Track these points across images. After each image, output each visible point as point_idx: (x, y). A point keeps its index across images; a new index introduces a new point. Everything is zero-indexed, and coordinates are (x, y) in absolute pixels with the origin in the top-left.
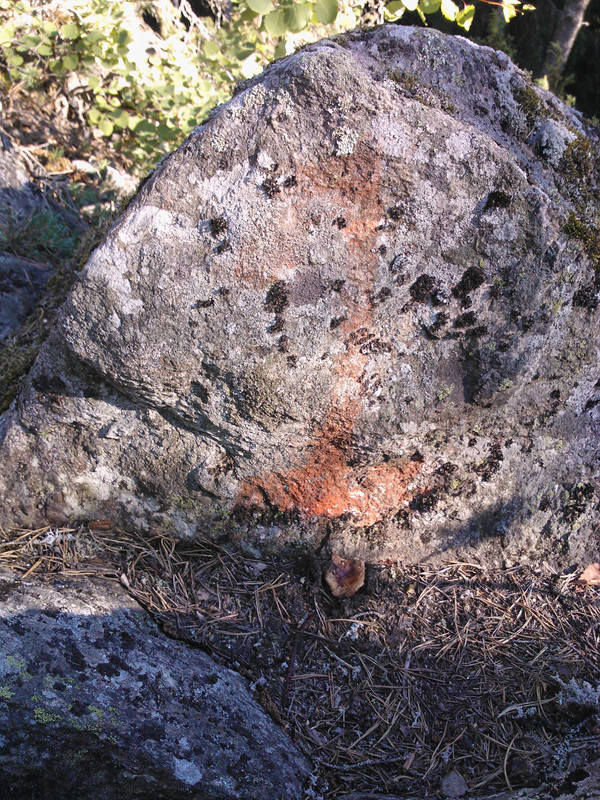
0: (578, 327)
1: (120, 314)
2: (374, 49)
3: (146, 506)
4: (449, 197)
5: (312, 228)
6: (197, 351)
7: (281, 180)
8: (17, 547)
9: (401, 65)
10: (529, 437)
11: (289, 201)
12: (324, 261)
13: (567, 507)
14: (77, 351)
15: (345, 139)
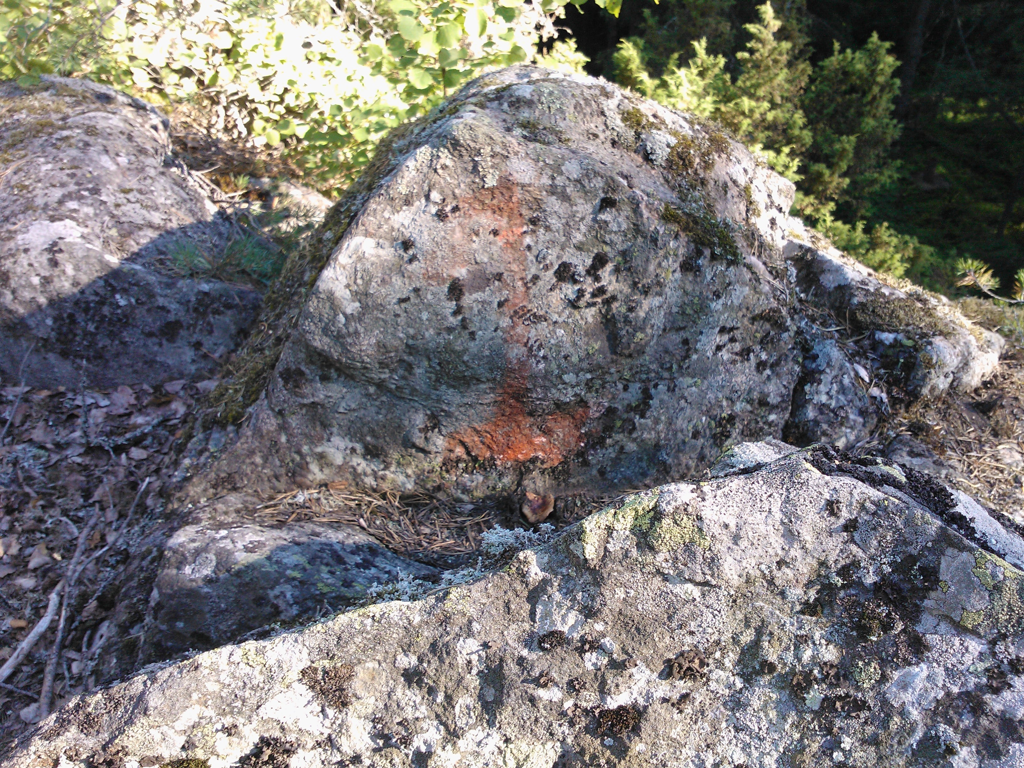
0: (689, 288)
1: (345, 314)
2: (505, 106)
3: (373, 467)
4: (571, 206)
5: (474, 238)
6: (401, 335)
7: (448, 209)
8: (275, 505)
9: (526, 115)
10: (672, 379)
11: (455, 222)
12: (486, 260)
13: (715, 435)
14: (315, 344)
15: (489, 176)
